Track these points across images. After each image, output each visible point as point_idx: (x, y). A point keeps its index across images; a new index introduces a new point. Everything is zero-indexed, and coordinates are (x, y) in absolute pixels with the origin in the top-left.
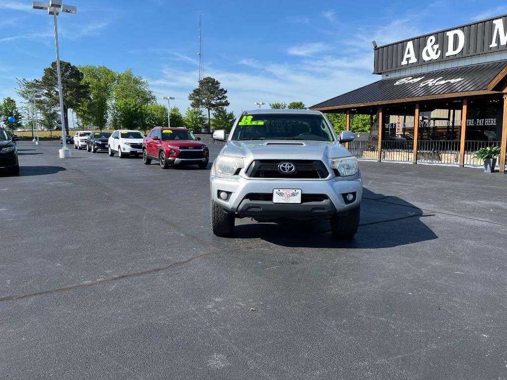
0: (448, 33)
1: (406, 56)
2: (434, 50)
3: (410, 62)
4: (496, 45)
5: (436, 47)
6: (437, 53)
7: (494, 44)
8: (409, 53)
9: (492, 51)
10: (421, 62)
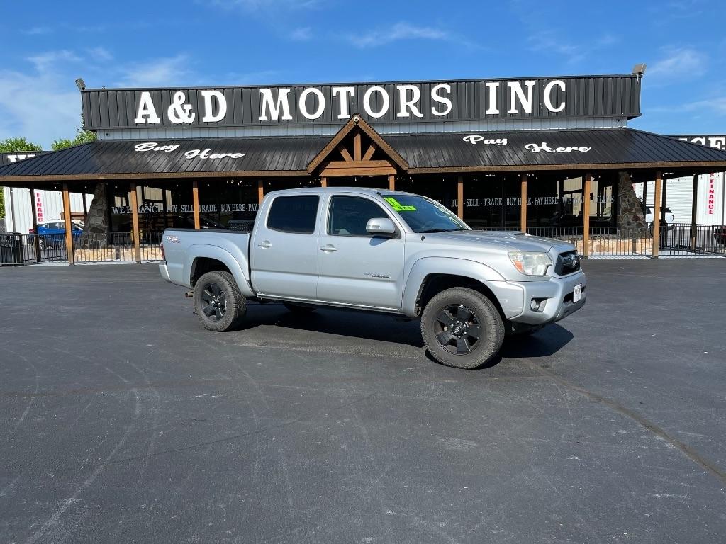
0: (204, 93)
1: (141, 112)
2: (185, 111)
3: (150, 121)
4: (266, 118)
5: (188, 107)
6: (189, 116)
7: (263, 117)
8: (145, 108)
9: (263, 125)
10: (165, 124)
